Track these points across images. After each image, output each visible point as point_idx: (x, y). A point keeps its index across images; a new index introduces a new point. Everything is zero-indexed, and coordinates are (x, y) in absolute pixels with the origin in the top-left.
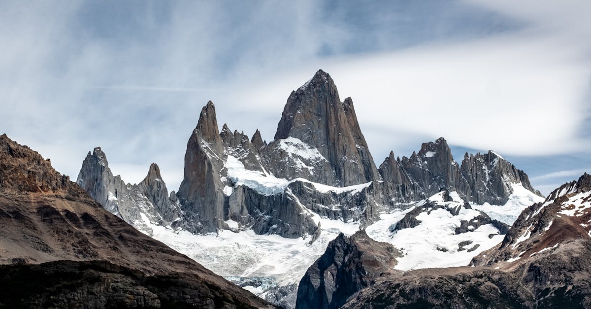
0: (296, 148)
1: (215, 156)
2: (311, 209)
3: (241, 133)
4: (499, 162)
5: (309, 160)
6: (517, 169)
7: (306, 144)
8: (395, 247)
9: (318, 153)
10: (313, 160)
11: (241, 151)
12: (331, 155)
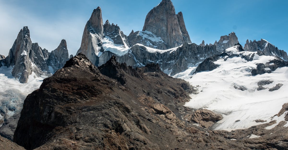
0: (148, 36)
1: (97, 35)
2: (142, 63)
3: (116, 25)
4: (268, 45)
5: (155, 42)
6: (279, 50)
7: (155, 35)
8: (191, 84)
9: (160, 39)
10: (157, 42)
11: (114, 34)
12: (168, 41)
